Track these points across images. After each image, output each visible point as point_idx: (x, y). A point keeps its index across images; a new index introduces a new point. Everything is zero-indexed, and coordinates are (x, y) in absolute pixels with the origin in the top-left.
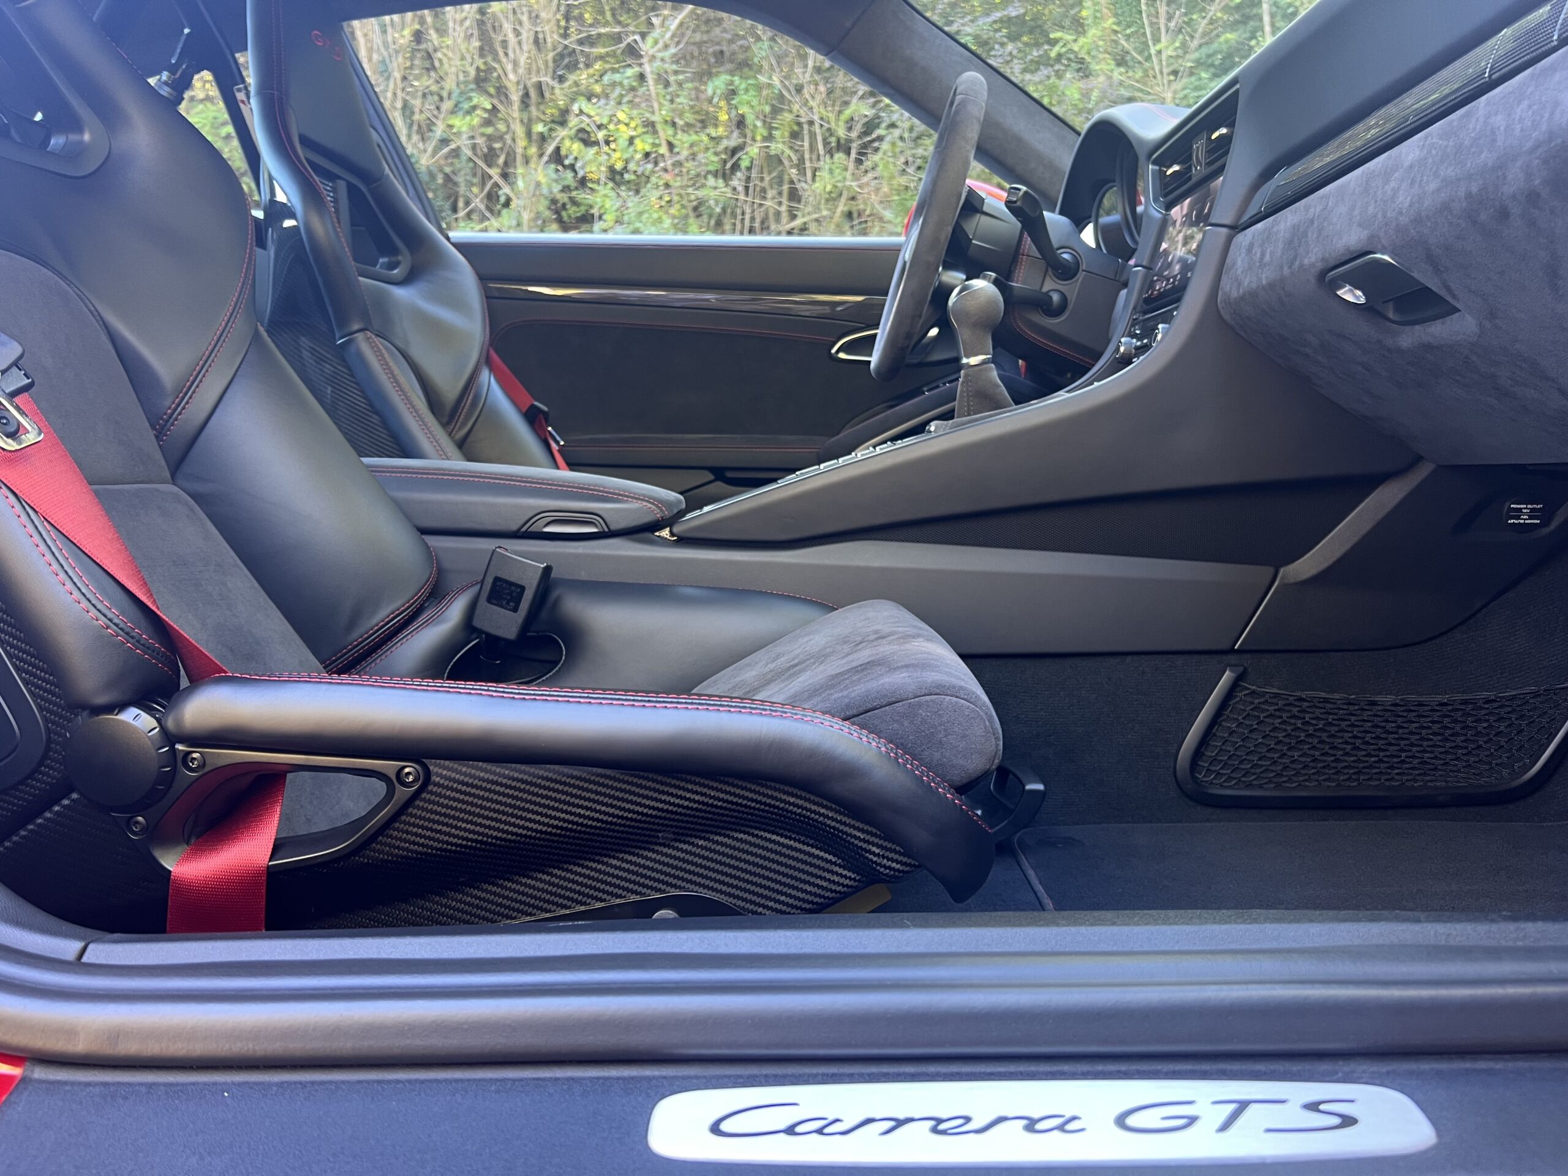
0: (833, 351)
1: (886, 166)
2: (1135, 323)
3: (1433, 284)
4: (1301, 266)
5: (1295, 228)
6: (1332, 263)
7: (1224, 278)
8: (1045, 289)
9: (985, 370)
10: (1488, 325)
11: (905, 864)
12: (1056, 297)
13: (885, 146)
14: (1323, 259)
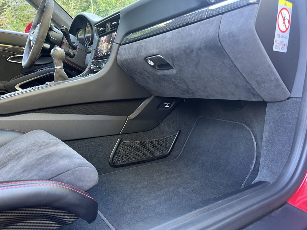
0: (8, 59)
1: (8, 15)
2: (93, 62)
3: (170, 63)
4: (140, 55)
5: (138, 47)
6: (148, 56)
7: (118, 55)
8: (69, 51)
9: (61, 70)
10: (178, 72)
11: (75, 219)
12: (72, 54)
13: (7, 10)
14: (146, 55)
